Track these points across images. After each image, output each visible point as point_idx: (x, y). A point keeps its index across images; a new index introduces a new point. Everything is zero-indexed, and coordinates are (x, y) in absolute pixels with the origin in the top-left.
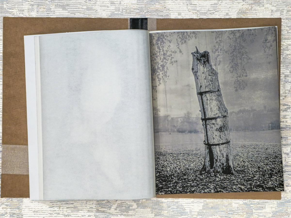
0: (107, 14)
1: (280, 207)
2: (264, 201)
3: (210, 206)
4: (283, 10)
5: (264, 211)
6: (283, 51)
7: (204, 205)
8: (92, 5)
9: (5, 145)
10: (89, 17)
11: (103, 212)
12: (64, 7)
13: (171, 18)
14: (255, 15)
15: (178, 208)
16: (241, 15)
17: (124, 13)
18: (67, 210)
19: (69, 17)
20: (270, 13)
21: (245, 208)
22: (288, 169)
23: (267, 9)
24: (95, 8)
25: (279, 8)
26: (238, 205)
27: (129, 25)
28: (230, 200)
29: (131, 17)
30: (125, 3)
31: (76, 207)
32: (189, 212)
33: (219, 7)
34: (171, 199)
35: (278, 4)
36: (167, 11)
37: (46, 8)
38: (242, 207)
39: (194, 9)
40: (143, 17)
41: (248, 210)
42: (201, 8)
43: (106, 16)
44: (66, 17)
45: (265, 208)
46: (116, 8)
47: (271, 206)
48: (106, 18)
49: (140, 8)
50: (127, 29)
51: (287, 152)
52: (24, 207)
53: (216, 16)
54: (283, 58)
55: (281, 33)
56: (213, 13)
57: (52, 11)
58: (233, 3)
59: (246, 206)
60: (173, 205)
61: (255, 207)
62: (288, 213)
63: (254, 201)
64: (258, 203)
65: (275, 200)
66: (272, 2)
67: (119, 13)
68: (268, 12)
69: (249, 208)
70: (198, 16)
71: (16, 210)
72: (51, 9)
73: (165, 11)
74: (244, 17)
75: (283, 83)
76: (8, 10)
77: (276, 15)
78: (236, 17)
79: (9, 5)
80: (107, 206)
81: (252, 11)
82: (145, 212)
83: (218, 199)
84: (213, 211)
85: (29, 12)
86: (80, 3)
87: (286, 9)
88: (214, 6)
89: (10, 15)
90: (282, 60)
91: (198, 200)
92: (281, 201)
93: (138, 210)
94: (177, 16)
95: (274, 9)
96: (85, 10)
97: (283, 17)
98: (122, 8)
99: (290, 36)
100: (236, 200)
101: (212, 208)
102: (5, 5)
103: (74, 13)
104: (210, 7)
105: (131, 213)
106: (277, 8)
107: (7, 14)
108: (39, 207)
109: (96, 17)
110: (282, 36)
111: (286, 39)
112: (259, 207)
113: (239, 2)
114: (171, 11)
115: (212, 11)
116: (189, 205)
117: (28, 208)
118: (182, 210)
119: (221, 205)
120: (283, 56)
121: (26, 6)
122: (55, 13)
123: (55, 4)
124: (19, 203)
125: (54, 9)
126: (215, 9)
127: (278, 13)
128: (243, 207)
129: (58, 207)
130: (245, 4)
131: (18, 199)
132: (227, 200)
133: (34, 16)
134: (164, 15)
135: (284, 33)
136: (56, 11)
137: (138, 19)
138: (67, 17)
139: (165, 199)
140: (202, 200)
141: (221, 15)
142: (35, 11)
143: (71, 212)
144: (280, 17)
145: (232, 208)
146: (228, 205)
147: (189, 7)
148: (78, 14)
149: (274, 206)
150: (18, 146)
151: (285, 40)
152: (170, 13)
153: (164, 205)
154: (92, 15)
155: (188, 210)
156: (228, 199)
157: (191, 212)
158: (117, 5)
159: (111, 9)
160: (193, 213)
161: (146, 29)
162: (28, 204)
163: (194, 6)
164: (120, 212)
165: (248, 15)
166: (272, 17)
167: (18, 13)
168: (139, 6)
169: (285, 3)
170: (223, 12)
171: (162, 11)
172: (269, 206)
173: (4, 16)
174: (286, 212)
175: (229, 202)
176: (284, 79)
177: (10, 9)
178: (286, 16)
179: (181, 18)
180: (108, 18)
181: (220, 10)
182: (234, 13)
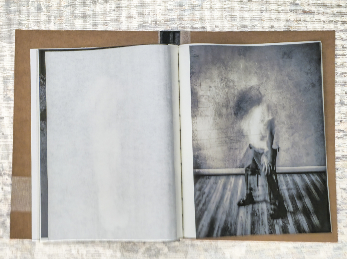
0: (135, 26)
4: (337, 22)
6: (337, 68)
8: (117, 16)
10: (114, 30)
12: (85, 19)
14: (305, 28)
16: (288, 28)
17: (153, 25)
23: (319, 21)
24: (120, 20)
25: (333, 20)
27: (159, 38)
30: (154, 13)
33: (262, 18)
35: (331, 14)
36: (203, 23)
37: (65, 19)
39: (234, 20)
40: (175, 30)
42: (242, 19)
46: (144, 19)
49: (171, 20)
50: (157, 44)
53: (260, 28)
55: (335, 48)
56: (256, 25)
57: (71, 22)
58: (279, 13)
61: (307, 251)
63: (305, 244)
66: (324, 12)
67: (147, 25)
68: (320, 23)
70: (239, 28)
72: (70, 20)
73: (200, 23)
74: (292, 30)
75: (338, 106)
76: (22, 22)
77: (329, 28)
78: (282, 30)
79: (22, 16)
81: (300, 23)
85: (45, 24)
86: (103, 14)
87: (340, 20)
88: (257, 17)
89: (23, 28)
90: (336, 79)
91: (240, 243)
92: (338, 244)
94: (214, 28)
95: (326, 19)
96: (108, 22)
97: (337, 30)
98: (151, 19)
99: (345, 51)
102: (17, 16)
103: (96, 25)
104: (252, 18)
106: (330, 20)
107: (20, 26)
109: (121, 30)
110: (336, 52)
112: (312, 251)
113: (286, 12)
115: (254, 23)
120: (337, 75)
121: (41, 17)
122: (74, 25)
123: (74, 15)
125: (73, 21)
126: (258, 20)
127: (331, 25)
130: (293, 14)
133: (51, 29)
134: (200, 27)
135: (338, 48)
136: (75, 23)
137: (169, 32)
141: (265, 27)
142: (52, 23)
144: (334, 30)
147: (228, 19)
148: (101, 26)
151: (339, 56)
152: (206, 25)
158: (145, 16)
159: (139, 21)
161: (179, 44)
163: (234, 17)
165: (297, 27)
166: (324, 30)
167: (32, 25)
169: (340, 14)
170: (268, 23)
171: (196, 22)
173: (17, 29)
176: (339, 101)
177: (24, 20)
178: (341, 29)
181: (264, 21)
182: (280, 25)
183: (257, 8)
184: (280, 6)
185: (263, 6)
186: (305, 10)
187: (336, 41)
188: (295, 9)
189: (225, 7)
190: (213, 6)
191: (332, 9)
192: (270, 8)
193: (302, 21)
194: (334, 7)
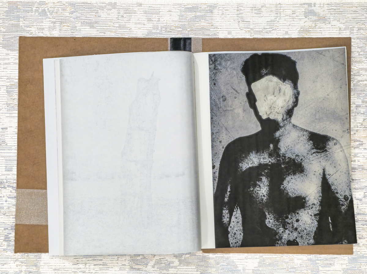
0: (144, 33)
1: (352, 263)
2: (332, 256)
3: (267, 263)
4: (353, 28)
5: (332, 268)
6: (353, 76)
7: (260, 262)
8: (125, 22)
9: (20, 190)
10: (122, 37)
11: (139, 269)
12: (91, 25)
13: (219, 37)
14: (320, 34)
15: (228, 265)
16: (303, 34)
17: (163, 32)
18: (95, 268)
19: (98, 36)
20: (338, 31)
21: (310, 265)
22: (361, 218)
23: (334, 27)
24: (129, 26)
25: (349, 26)
26: (301, 261)
27: (170, 46)
28: (291, 255)
29: (172, 36)
30: (164, 20)
31: (105, 264)
32: (241, 270)
33: (276, 24)
34: (220, 254)
35: (347, 20)
36: (215, 30)
37: (71, 25)
38: (306, 263)
39: (247, 26)
40: (185, 37)
41: (314, 267)
42: (255, 25)
43: (141, 35)
44: (94, 36)
45: (334, 265)
46: (154, 26)
47: (342, 262)
48: (141, 37)
49: (182, 26)
50: (167, 50)
51: (360, 197)
52: (43, 264)
53: (273, 35)
54: (354, 85)
55: (352, 55)
56: (270, 31)
57: (77, 29)
58: (294, 19)
59: (311, 262)
60: (222, 261)
61: (322, 264)
62: (362, 270)
63: (320, 256)
64: (325, 259)
65: (346, 255)
66: (340, 18)
67: (157, 32)
68: (336, 30)
69: (315, 265)
70: (252, 35)
71: (33, 268)
72: (76, 27)
73: (211, 29)
74: (307, 37)
75: (354, 115)
76: (25, 28)
77: (345, 34)
78: (297, 37)
79: (26, 23)
80: (143, 262)
81: (315, 29)
82: (188, 270)
83: (276, 254)
84: (271, 269)
85: (50, 31)
86: (111, 20)
87: (356, 26)
88: (271, 23)
89: (27, 34)
90: (352, 88)
91: (253, 256)
92: (354, 257)
93: (180, 268)
94: (227, 35)
95: (342, 26)
96: (116, 28)
97: (353, 37)
98: (161, 26)
99: (362, 59)
100: (299, 255)
101: (270, 265)
102: (21, 22)
103: (104, 32)
104: (266, 25)
105: (171, 271)
106: (346, 26)
107: (24, 33)
108: (60, 265)
109: (130, 37)
110: (352, 59)
111: (357, 62)
112: (327, 264)
113: (301, 18)
114: (220, 29)
115: (268, 29)
116: (242, 261)
117: (48, 265)
118: (233, 268)
119: (280, 262)
120: (354, 83)
121: (46, 24)
122: (81, 31)
123: (81, 21)
124: (36, 259)
125: (79, 27)
126: (271, 26)
127: (347, 32)
128: (308, 263)
129: (84, 264)
130: (308, 20)
131: (36, 254)
132: (287, 256)
133: (57, 36)
134: (212, 33)
135: (355, 55)
136: (82, 30)
137: (180, 39)
138: (96, 36)
139: (213, 254)
140: (258, 255)
141: (279, 34)
142: (58, 30)
143: (99, 270)
144: (350, 36)
145: (293, 264)
146: (289, 261)
147: (241, 25)
148: (109, 33)
149: (344, 263)
150: (36, 191)
151: (355, 64)
152: (218, 31)
153: (212, 261)
154: (125, 34)
155: (240, 268)
156: (289, 255)
157: (244, 269)
158: (155, 22)
159: (148, 27)
160: (247, 271)
161: (190, 51)
162: (47, 260)
163: (247, 23)
164: (158, 269)
165: (312, 34)
166: (340, 37)
167: (37, 31)
168: (181, 23)
169: (356, 20)
170: (282, 30)
171: (208, 29)
172: (338, 263)
173: (21, 35)
174: (359, 269)
175: (291, 257)
176: (355, 110)
177: (28, 27)
178: (357, 35)
179: (232, 37)
180: (145, 37)
181: (278, 28)
182: (294, 32)
183: (270, 14)
184: (295, 12)
185: (277, 12)
186: (320, 16)
187: (352, 48)
188: (310, 15)
189: (238, 13)
190: (225, 11)
191: (348, 15)
192: (284, 13)
193: (316, 27)
194: (351, 13)
